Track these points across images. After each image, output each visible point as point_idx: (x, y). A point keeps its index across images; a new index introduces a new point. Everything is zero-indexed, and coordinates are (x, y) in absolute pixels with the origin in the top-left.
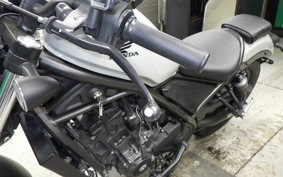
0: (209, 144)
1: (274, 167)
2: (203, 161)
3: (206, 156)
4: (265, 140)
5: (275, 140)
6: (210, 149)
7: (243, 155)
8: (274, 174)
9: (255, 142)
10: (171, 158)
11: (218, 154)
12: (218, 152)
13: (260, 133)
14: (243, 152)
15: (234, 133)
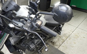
0: (51, 40)
1: (67, 46)
2: (50, 45)
3: (50, 44)
4: (65, 39)
5: (68, 39)
6: (52, 42)
7: (60, 43)
8: (67, 48)
9: (63, 40)
10: (42, 46)
11: (53, 43)
12: (54, 43)
13: (64, 37)
14: (60, 42)
15: (58, 37)
